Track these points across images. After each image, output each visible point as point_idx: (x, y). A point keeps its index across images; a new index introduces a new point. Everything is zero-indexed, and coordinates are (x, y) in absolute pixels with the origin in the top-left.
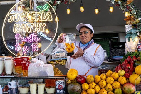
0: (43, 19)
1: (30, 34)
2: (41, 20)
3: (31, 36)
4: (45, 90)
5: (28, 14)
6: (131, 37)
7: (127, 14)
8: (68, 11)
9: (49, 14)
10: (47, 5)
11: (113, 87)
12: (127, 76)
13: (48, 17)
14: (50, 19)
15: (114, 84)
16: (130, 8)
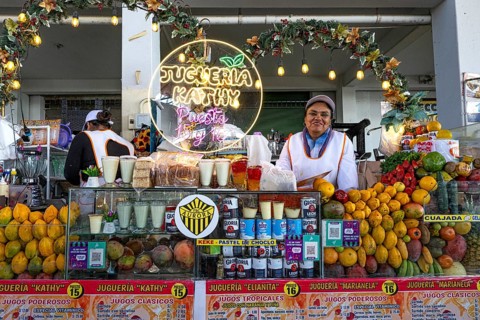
0: (234, 82)
1: (208, 108)
2: (231, 84)
3: (212, 113)
4: (284, 212)
5: (204, 70)
6: (392, 124)
7: (386, 85)
8: (281, 71)
9: (245, 74)
10: (242, 57)
11: (390, 207)
12: (409, 191)
13: (244, 79)
14: (249, 83)
15: (391, 204)
16: (391, 74)
